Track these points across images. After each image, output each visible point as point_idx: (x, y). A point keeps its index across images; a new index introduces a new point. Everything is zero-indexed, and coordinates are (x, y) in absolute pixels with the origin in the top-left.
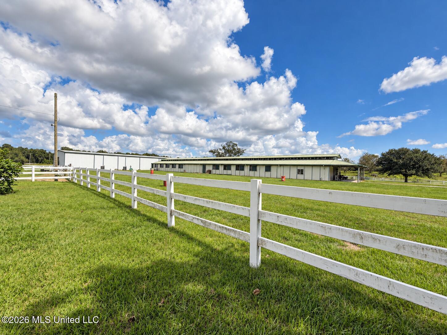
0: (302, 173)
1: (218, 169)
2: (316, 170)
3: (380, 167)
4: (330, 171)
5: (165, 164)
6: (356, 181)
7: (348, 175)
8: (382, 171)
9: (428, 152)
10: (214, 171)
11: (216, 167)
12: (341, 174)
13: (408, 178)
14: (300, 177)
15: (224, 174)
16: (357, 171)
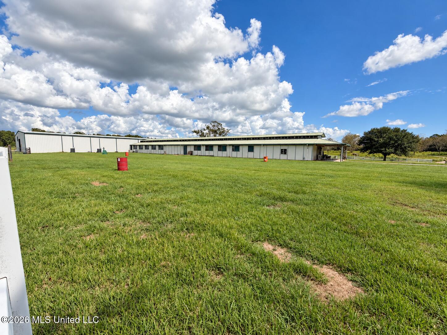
0: (285, 153)
1: (200, 150)
2: (300, 149)
3: (362, 146)
4: (313, 150)
5: (144, 145)
6: (339, 161)
7: (331, 154)
8: (363, 150)
9: (407, 131)
10: (196, 152)
11: (198, 147)
12: (325, 154)
13: (387, 156)
14: (283, 157)
15: (206, 155)
16: (340, 151)
